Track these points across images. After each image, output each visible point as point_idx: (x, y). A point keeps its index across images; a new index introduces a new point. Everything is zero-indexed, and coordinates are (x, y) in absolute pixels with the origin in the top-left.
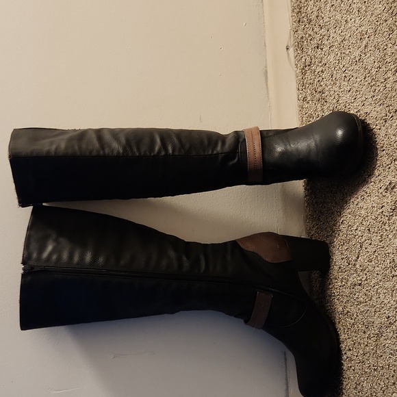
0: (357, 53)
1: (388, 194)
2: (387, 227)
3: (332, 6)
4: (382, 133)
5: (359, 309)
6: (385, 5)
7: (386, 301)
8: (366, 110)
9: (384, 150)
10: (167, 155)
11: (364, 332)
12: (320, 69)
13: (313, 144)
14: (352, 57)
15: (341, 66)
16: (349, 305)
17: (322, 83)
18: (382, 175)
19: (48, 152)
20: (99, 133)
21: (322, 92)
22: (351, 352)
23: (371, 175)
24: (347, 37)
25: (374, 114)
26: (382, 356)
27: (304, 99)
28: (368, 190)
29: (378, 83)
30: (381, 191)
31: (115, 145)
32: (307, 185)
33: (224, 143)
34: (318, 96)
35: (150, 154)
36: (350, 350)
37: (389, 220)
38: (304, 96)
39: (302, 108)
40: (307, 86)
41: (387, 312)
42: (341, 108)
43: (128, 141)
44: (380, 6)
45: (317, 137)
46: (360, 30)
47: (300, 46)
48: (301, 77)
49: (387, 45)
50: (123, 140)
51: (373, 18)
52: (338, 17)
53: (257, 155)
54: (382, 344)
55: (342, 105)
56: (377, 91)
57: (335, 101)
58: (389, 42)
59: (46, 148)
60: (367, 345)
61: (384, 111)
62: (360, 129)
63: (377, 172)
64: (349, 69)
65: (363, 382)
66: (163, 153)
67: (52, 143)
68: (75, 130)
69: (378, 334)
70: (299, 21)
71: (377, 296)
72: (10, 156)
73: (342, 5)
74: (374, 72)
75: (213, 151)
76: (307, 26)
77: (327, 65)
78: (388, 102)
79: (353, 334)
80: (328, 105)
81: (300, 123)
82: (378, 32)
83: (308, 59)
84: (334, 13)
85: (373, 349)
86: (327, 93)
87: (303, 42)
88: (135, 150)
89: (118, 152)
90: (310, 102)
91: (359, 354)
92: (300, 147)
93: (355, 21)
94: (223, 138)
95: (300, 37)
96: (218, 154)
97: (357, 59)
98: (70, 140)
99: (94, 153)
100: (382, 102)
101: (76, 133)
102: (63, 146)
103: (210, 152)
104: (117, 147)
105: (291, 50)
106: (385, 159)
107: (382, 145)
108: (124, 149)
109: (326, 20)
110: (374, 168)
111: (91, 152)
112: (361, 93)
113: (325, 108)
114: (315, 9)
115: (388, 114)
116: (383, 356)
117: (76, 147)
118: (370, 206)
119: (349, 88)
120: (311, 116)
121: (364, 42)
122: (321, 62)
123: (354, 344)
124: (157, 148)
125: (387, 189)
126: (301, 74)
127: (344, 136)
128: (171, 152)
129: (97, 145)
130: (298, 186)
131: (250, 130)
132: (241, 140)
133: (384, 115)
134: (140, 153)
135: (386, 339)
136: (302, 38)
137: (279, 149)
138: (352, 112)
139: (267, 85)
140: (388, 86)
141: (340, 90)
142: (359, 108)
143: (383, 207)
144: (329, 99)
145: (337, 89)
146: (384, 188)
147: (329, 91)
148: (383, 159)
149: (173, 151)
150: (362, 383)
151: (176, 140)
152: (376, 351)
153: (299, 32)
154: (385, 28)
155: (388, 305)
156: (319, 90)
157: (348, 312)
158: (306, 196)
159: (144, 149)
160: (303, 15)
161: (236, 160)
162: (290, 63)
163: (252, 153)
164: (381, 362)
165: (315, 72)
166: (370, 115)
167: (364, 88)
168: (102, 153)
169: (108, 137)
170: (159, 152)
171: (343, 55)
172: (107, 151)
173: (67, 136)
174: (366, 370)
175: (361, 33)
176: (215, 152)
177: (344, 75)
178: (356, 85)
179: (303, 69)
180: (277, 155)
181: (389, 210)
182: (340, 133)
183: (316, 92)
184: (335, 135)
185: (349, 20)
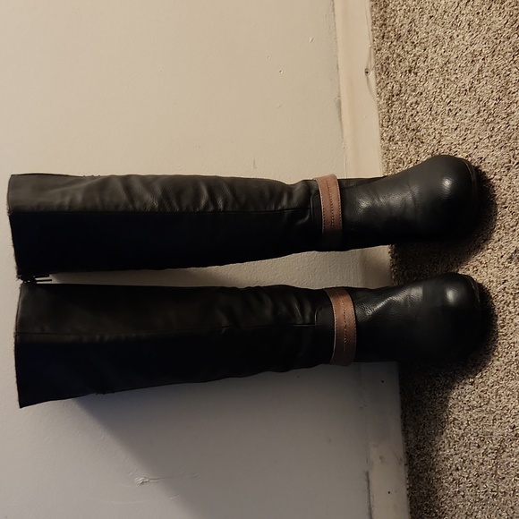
0: (467, 80)
1: (512, 265)
2: (511, 308)
3: (431, 17)
4: (505, 184)
5: (471, 416)
6: (508, 17)
7: (510, 406)
8: (480, 155)
9: (506, 207)
10: (216, 211)
11: (479, 447)
12: (414, 100)
13: (410, 198)
14: (460, 85)
15: (444, 97)
16: (456, 410)
17: (416, 119)
18: (504, 240)
19: (61, 206)
20: (126, 180)
21: (417, 130)
22: (459, 473)
23: (487, 239)
24: (452, 59)
25: (491, 160)
26: (504, 478)
27: (391, 139)
28: (483, 260)
29: (498, 120)
30: (502, 260)
31: (148, 197)
32: (395, 252)
33: (290, 196)
34: (410, 135)
35: (194, 209)
36: (457, 469)
37: (514, 299)
38: (390, 135)
39: (388, 150)
40: (395, 121)
41: (512, 421)
42: (444, 150)
43: (165, 192)
44: (500, 18)
45: (416, 189)
46: (471, 49)
47: (384, 69)
48: (386, 110)
49: (510, 70)
50: (159, 191)
51: (490, 33)
52: (440, 32)
53: (335, 212)
54: (504, 462)
55: (445, 147)
56: (496, 129)
57: (435, 142)
58: (514, 65)
59: (57, 201)
60: (482, 464)
61: (506, 157)
62: (474, 178)
63: (496, 236)
64: (456, 100)
65: (477, 512)
66: (211, 208)
67: (64, 194)
68: (93, 177)
69: (498, 450)
70: (383, 37)
71: (497, 399)
72: (9, 212)
73: (445, 17)
74: (491, 104)
75: (276, 207)
76: (394, 43)
77: (424, 95)
78: (511, 143)
79: (462, 448)
80: (425, 147)
81: (384, 170)
82: (497, 52)
83: (397, 87)
84: (433, 27)
85: (491, 469)
86: (423, 131)
87: (389, 64)
88: (175, 204)
89: (153, 207)
90: (400, 143)
91: (471, 476)
92: (392, 202)
93: (463, 38)
94: (288, 190)
95: (384, 58)
96: (283, 210)
97: (467, 87)
98: (89, 190)
99: (121, 208)
100: (503, 143)
101: (96, 180)
102: (79, 198)
103: (273, 208)
104: (150, 200)
105: (372, 74)
106: (508, 219)
107: (503, 200)
108: (160, 202)
109: (422, 36)
110: (492, 231)
111: (117, 206)
112: (474, 131)
113: (421, 150)
114: (406, 21)
115: (512, 160)
116: (506, 479)
117: (98, 200)
118: (487, 280)
119: (455, 125)
120: (400, 161)
121: (478, 66)
122: (414, 90)
123: (464, 462)
124: (203, 202)
125: (511, 258)
126: (385, 106)
127: (453, 187)
128: (221, 207)
129: (124, 197)
130: (383, 253)
131: (325, 179)
132: (313, 192)
133: (506, 161)
134: (181, 209)
135: (510, 456)
136: (388, 58)
137: (365, 204)
138: (459, 156)
139: (340, 119)
140: (511, 123)
141: (443, 128)
142: (471, 151)
143: (505, 281)
144: (427, 140)
145: (437, 126)
146: (506, 256)
147: (427, 128)
148: (504, 218)
149: (225, 205)
150: (475, 514)
151: (228, 192)
152: (496, 472)
153: (384, 51)
154: (507, 46)
155: (513, 411)
156: (412, 127)
157: (455, 419)
158: (393, 266)
159: (186, 202)
160: (389, 29)
161: (307, 218)
162: (370, 91)
163: (328, 209)
164: (503, 487)
165: (406, 103)
166: (487, 161)
167: (478, 125)
168: (131, 207)
169: (137, 187)
170: (207, 206)
171: (447, 82)
172: (138, 204)
173: (84, 185)
174: (481, 497)
175: (472, 54)
176: (279, 208)
177: (447, 108)
178: (466, 121)
179: (389, 99)
180: (361, 211)
181: (515, 286)
182: (447, 183)
183: (408, 129)
184: (441, 186)
185: (455, 36)
